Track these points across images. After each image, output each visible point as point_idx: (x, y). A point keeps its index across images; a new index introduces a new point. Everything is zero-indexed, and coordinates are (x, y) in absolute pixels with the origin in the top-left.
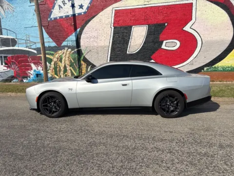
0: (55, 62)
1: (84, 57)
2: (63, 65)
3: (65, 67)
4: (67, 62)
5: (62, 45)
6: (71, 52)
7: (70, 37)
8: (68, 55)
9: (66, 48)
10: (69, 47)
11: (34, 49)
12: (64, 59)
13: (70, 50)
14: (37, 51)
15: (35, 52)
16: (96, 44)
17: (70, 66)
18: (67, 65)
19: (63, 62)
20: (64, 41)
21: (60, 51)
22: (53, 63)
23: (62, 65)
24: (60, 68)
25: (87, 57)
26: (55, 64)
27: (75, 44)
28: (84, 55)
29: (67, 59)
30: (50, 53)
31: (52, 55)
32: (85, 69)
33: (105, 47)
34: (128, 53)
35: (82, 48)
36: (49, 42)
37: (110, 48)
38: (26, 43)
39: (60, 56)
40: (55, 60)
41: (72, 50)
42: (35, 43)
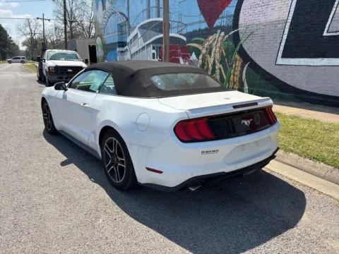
0: (203, 55)
1: (241, 45)
2: (212, 62)
3: (214, 64)
4: (218, 56)
5: (215, 25)
6: (224, 37)
7: (227, 9)
8: (219, 44)
9: (219, 31)
10: (222, 28)
11: (184, 35)
12: (214, 49)
13: (223, 34)
14: (187, 37)
15: (185, 39)
16: (262, 19)
17: (221, 63)
18: (216, 62)
19: (213, 55)
20: (217, 17)
21: (211, 37)
22: (201, 57)
23: (211, 60)
24: (208, 65)
25: (245, 47)
26: (203, 59)
27: (231, 23)
28: (242, 42)
29: (218, 49)
30: (200, 41)
31: (201, 43)
32: (239, 68)
33: (279, 22)
34: (325, 34)
35: (240, 29)
36: (200, 22)
37: (288, 24)
38: (178, 27)
39: (211, 45)
40: (204, 51)
41: (226, 34)
42: (186, 25)
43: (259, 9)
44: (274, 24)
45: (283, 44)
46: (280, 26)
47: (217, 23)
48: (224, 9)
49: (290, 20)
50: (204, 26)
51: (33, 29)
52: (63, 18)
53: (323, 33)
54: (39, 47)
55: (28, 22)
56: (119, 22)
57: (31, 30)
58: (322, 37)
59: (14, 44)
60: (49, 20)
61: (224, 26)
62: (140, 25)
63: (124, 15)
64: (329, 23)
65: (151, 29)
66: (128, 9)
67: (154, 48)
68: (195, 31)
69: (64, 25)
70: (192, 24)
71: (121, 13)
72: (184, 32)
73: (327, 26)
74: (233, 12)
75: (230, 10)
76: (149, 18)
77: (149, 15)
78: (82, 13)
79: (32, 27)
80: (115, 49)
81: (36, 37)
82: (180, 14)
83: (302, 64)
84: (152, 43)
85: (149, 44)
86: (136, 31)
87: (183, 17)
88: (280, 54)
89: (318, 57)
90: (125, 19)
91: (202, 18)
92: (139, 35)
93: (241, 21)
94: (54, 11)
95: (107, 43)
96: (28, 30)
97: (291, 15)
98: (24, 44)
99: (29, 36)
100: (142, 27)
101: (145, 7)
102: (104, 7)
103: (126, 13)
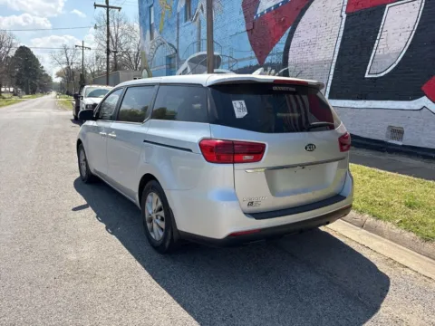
5: (265, 62)
7: (277, 46)
9: (269, 69)
10: (273, 66)
16: (310, 59)
20: (267, 54)
27: (281, 61)
33: (325, 62)
34: (367, 76)
35: (290, 67)
36: (251, 58)
37: (334, 65)
38: (229, 61)
41: (276, 72)
42: (237, 61)
43: (307, 48)
44: (321, 64)
46: (326, 66)
47: (268, 60)
48: (274, 45)
49: (335, 61)
51: (71, 58)
52: (105, 45)
53: (365, 75)
54: (77, 79)
55: (65, 49)
56: (168, 54)
57: (68, 59)
58: (364, 78)
59: (46, 75)
60: (90, 49)
61: (274, 64)
62: (189, 58)
63: (173, 47)
64: (370, 64)
65: (202, 64)
66: (178, 40)
68: (246, 68)
69: (106, 55)
70: (243, 59)
71: (170, 45)
72: (235, 68)
73: (368, 68)
74: (282, 50)
75: (280, 47)
76: (200, 51)
77: (200, 47)
78: (128, 39)
79: (69, 54)
81: (72, 67)
82: (231, 49)
83: (346, 105)
86: (185, 65)
87: (234, 52)
88: (327, 95)
89: (361, 99)
90: (174, 51)
91: (253, 55)
92: (189, 70)
93: (290, 59)
94: (96, 37)
96: (64, 58)
97: (336, 55)
98: (58, 75)
99: (65, 66)
100: (192, 61)
101: (195, 39)
102: (152, 37)
103: (175, 44)
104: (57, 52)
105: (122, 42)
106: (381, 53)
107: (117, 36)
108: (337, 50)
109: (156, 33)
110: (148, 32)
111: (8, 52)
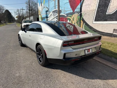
2: (74, 23)
4: (76, 21)
5: (75, 11)
6: (77, 15)
8: (76, 17)
9: (76, 13)
10: (77, 12)
11: (66, 14)
13: (77, 14)
14: (67, 15)
15: (66, 15)
16: (89, 9)
17: (77, 23)
18: (75, 23)
19: (74, 21)
20: (75, 9)
21: (74, 15)
22: (71, 21)
25: (84, 18)
26: (71, 22)
27: (79, 10)
28: (83, 16)
29: (76, 19)
31: (71, 17)
32: (82, 25)
34: (107, 14)
35: (82, 12)
37: (96, 11)
38: (64, 11)
39: (74, 17)
40: (72, 19)
41: (78, 14)
42: (66, 11)
43: (88, 6)
44: (92, 11)
45: (95, 17)
46: (94, 11)
48: (77, 6)
49: (96, 10)
50: (72, 11)
51: (20, 13)
52: (29, 9)
53: (106, 13)
54: (22, 18)
55: (18, 10)
56: (46, 10)
57: (19, 13)
58: (106, 15)
59: (13, 18)
60: (25, 10)
61: (77, 11)
62: (52, 11)
63: (48, 8)
64: (108, 10)
65: (56, 13)
67: (57, 19)
68: (69, 13)
69: (29, 11)
70: (68, 11)
71: (47, 7)
72: (66, 13)
73: (107, 11)
75: (79, 6)
76: (55, 9)
78: (35, 7)
80: (45, 19)
81: (20, 15)
82: (64, 8)
83: (100, 23)
84: (56, 17)
85: (55, 17)
87: (65, 9)
88: (94, 20)
89: (105, 21)
90: (48, 9)
91: (71, 9)
92: (52, 14)
93: (82, 10)
94: (26, 7)
95: (42, 17)
97: (97, 8)
98: (17, 17)
99: (18, 15)
100: (53, 12)
101: (54, 5)
102: (41, 6)
103: (48, 7)
104: (16, 11)
105: (33, 8)
106: (111, 6)
107: (32, 6)
108: (97, 6)
109: (43, 4)
110: (40, 4)
111: (3, 12)
